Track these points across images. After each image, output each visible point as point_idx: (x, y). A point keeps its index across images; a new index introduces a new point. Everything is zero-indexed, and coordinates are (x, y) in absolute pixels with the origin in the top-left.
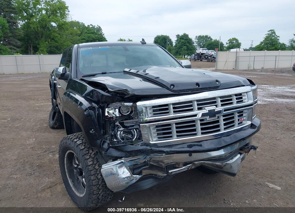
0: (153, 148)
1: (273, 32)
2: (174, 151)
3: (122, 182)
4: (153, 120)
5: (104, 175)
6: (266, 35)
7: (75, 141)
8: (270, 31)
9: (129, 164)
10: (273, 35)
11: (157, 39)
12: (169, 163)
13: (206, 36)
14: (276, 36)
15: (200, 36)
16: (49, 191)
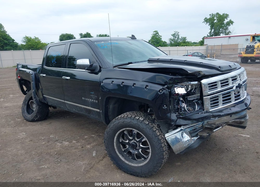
0: (214, 114)
1: (157, 33)
2: (226, 114)
3: (185, 144)
4: (212, 93)
5: (169, 142)
6: (152, 35)
7: (138, 118)
8: (154, 32)
9: (188, 130)
10: (157, 35)
11: (62, 37)
12: (218, 124)
13: (105, 35)
14: (159, 35)
15: (100, 35)
16: (91, 170)
